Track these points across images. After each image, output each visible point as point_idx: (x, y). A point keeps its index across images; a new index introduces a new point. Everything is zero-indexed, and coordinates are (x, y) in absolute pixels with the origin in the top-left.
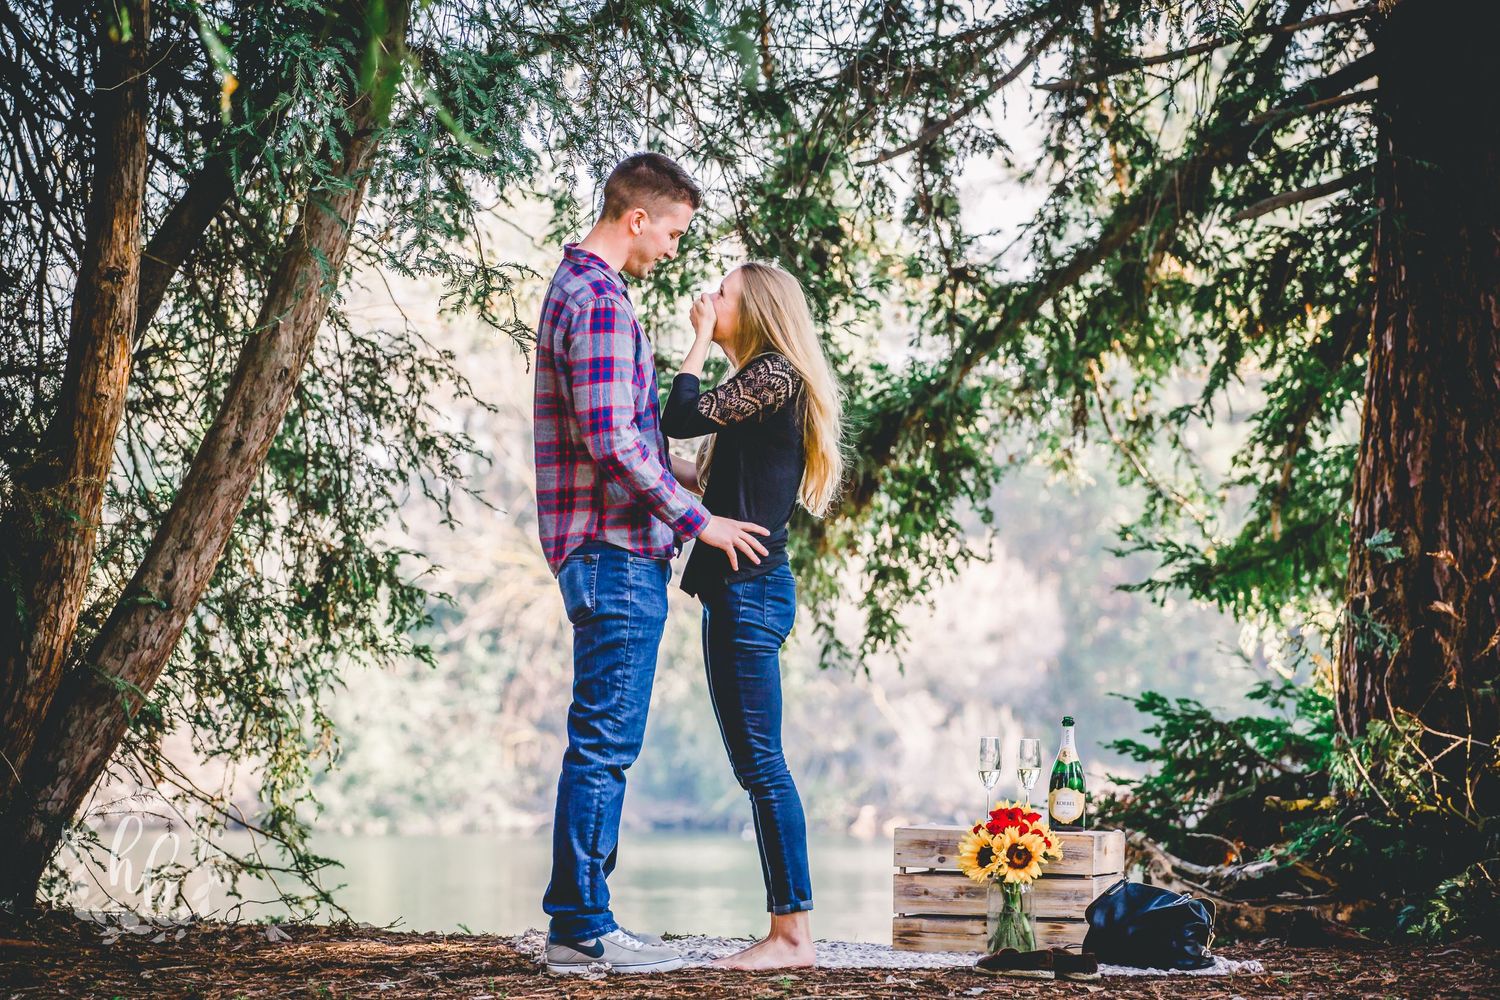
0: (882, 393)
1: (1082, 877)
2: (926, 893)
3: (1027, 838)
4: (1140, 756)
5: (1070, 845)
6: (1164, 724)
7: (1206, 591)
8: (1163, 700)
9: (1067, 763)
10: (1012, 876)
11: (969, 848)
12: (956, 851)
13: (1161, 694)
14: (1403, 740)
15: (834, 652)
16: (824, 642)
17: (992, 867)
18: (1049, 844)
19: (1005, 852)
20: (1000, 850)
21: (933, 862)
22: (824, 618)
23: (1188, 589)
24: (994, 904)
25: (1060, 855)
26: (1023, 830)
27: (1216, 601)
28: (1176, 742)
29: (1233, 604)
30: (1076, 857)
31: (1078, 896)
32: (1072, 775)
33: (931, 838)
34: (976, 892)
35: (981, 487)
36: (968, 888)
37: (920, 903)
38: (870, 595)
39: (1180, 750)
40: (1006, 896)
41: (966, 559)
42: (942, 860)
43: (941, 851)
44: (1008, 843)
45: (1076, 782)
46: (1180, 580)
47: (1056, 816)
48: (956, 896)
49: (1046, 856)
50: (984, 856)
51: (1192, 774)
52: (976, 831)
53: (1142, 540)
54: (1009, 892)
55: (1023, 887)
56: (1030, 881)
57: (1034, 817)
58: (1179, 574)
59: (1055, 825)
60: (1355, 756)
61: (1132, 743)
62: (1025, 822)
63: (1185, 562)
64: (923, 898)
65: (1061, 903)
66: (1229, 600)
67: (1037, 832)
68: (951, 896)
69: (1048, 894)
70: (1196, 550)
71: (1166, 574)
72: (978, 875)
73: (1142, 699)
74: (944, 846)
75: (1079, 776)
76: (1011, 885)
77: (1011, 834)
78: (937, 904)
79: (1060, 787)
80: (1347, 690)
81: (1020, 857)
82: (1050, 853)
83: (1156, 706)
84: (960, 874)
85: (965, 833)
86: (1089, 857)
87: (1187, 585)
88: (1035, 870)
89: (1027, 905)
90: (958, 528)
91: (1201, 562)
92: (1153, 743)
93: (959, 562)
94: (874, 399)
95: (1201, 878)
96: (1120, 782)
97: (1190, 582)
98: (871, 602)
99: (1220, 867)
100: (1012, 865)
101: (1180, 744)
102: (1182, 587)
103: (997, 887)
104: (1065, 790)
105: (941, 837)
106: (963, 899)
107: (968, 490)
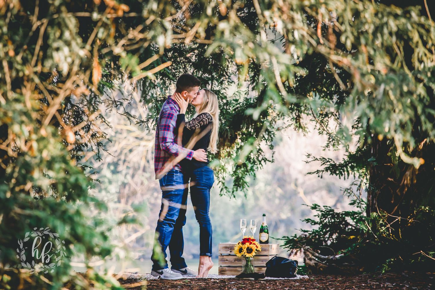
0: (237, 108)
1: (267, 256)
2: (227, 260)
3: (251, 246)
4: (313, 224)
5: (263, 247)
6: (320, 214)
7: (335, 173)
8: (319, 206)
9: (264, 226)
10: (248, 255)
11: (237, 249)
12: (234, 249)
13: (319, 205)
14: (382, 218)
15: (225, 190)
16: (221, 187)
17: (243, 253)
18: (257, 247)
19: (246, 249)
20: (245, 248)
21: (229, 252)
22: (221, 179)
23: (329, 172)
24: (244, 263)
25: (260, 250)
26: (251, 243)
27: (338, 175)
28: (323, 219)
29: (343, 176)
30: (265, 250)
31: (265, 260)
32: (265, 229)
33: (228, 246)
34: (239, 260)
35: (270, 138)
36: (237, 259)
37: (225, 263)
38: (235, 172)
39: (325, 221)
40: (247, 261)
41: (265, 161)
42: (231, 252)
43: (230, 249)
44: (246, 247)
45: (266, 230)
46: (327, 169)
47: (261, 240)
48: (235, 261)
49: (256, 250)
50: (241, 250)
51: (328, 229)
52: (238, 244)
53: (314, 158)
54: (247, 259)
55: (251, 258)
56: (252, 257)
57: (253, 240)
58: (326, 168)
59: (261, 242)
60: (367, 223)
61: (310, 220)
62: (251, 241)
63: (328, 163)
64: (226, 262)
65: (262, 262)
66: (342, 175)
67: (254, 244)
68: (233, 261)
69: (258, 260)
70: (332, 160)
71: (323, 168)
72: (239, 255)
73: (313, 206)
74: (231, 248)
75: (267, 229)
76: (248, 258)
77: (247, 244)
78: (230, 263)
79: (262, 232)
80: (369, 203)
81: (250, 250)
82: (258, 249)
83: (317, 208)
84: (235, 255)
85: (236, 244)
86: (268, 250)
87: (329, 171)
88: (254, 254)
89: (252, 263)
90: (262, 151)
91: (333, 163)
92: (317, 220)
93: (263, 162)
94: (235, 110)
95: (324, 259)
96: (305, 231)
97: (330, 170)
98: (236, 175)
99: (330, 256)
100: (248, 252)
101: (325, 220)
102: (327, 172)
103: (244, 258)
104: (263, 233)
105: (231, 246)
106: (237, 262)
107: (265, 139)
